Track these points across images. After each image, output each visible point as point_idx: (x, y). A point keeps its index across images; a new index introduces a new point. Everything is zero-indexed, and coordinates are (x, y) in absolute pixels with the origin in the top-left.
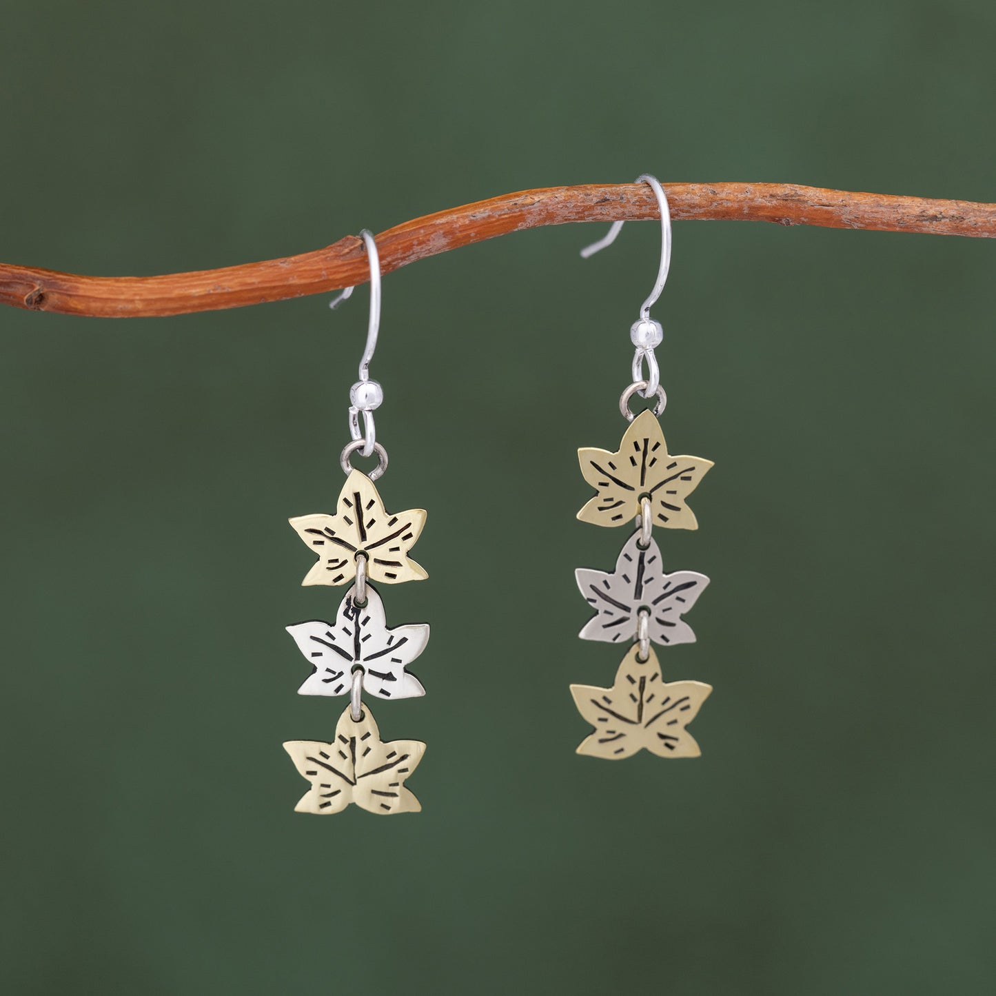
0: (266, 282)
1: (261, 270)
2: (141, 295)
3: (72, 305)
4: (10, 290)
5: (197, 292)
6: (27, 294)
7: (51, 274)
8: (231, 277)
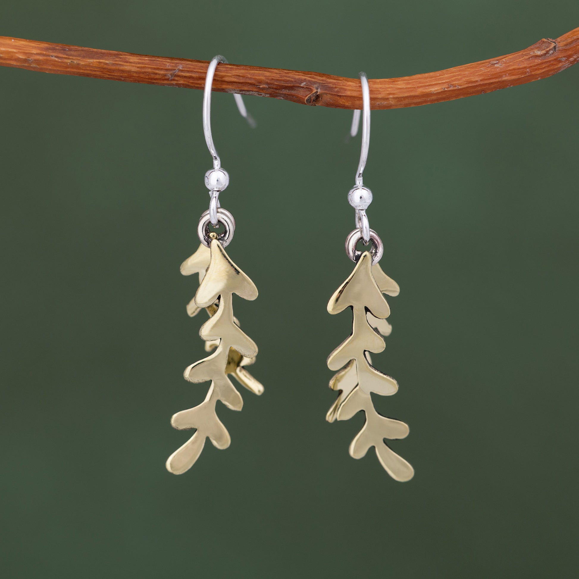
0: (486, 79)
1: (481, 70)
2: (394, 94)
3: (341, 103)
4: (293, 92)
5: (436, 91)
6: (307, 96)
7: (324, 78)
8: (459, 77)
